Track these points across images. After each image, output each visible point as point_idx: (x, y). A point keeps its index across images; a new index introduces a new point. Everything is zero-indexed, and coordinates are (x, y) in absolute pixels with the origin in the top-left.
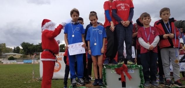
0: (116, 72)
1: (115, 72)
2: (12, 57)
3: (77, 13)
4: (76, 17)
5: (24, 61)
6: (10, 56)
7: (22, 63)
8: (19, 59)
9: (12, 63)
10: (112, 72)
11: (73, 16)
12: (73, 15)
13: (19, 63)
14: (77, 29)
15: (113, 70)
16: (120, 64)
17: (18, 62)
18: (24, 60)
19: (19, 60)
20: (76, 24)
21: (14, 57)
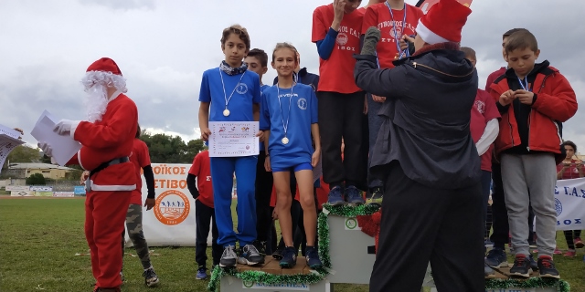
0: (360, 229)
1: (358, 228)
2: (37, 174)
3: (240, 37)
4: (235, 49)
5: (76, 188)
6: (33, 173)
7: (70, 194)
8: (60, 182)
9: (38, 194)
10: (346, 228)
11: (227, 47)
12: (227, 43)
13: (59, 194)
14: (239, 89)
15: (351, 221)
16: (372, 204)
17: (57, 191)
18: (75, 185)
19: (61, 187)
20: (236, 72)
21: (45, 175)
